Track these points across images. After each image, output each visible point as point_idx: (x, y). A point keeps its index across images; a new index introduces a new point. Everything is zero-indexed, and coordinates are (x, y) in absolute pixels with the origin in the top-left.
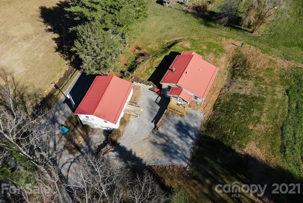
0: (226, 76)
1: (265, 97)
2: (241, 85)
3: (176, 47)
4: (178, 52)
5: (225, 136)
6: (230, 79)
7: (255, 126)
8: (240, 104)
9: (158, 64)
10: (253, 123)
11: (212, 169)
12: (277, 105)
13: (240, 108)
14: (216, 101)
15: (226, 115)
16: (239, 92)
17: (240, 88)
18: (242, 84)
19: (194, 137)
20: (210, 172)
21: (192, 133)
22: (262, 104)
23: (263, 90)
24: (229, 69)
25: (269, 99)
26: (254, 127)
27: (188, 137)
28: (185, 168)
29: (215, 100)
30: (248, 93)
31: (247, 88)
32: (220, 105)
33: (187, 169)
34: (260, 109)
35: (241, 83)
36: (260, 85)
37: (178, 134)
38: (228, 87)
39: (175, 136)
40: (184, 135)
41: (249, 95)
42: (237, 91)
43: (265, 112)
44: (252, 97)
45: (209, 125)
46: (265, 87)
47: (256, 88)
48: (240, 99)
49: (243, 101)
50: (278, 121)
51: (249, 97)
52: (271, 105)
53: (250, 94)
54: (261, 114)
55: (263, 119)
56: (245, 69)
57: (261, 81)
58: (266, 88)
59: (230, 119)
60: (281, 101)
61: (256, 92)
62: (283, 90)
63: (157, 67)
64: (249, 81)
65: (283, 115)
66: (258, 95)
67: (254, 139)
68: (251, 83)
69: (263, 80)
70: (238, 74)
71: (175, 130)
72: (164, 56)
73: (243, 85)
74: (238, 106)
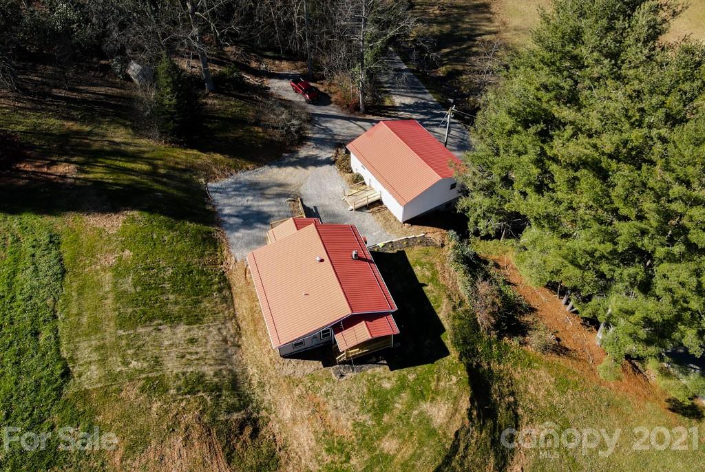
0: (255, 382)
1: (121, 332)
2: (197, 353)
3: (454, 378)
4: (433, 363)
5: (171, 228)
6: (238, 370)
7: (120, 259)
8: (172, 297)
9: (431, 297)
10: (126, 262)
11: (164, 184)
12: (85, 320)
13: (168, 286)
14: (232, 297)
15: (188, 266)
16: (189, 330)
17: (192, 341)
18: (194, 357)
19: (226, 219)
20: (165, 180)
21: (233, 220)
22: (122, 310)
23: (130, 352)
24: (263, 413)
25: (109, 330)
26: (122, 256)
27: (236, 214)
28: (207, 181)
29: (236, 300)
30: (167, 330)
31: (176, 347)
32: (216, 287)
33: (203, 180)
34: (120, 296)
35: (197, 359)
36: (145, 365)
37: (255, 209)
38: (225, 340)
39: (256, 204)
40: (245, 213)
41: (161, 325)
42: (196, 332)
43: (107, 293)
44: (151, 320)
45: (212, 243)
46: (131, 366)
47: (151, 351)
48: (177, 308)
49: (169, 306)
50: (75, 285)
51: (160, 321)
52: (100, 315)
53: (160, 330)
54: (115, 284)
55: (108, 277)
56: (213, 416)
57: (148, 379)
58: (125, 363)
59: (175, 258)
60: (77, 335)
61: (148, 339)
62: (80, 376)
63: (425, 288)
64: (180, 370)
65: (67, 302)
66: (140, 330)
67: (112, 238)
68: (172, 366)
69: (142, 390)
70: (224, 392)
71: (265, 209)
72: (447, 326)
73: (191, 353)
74: (174, 291)
